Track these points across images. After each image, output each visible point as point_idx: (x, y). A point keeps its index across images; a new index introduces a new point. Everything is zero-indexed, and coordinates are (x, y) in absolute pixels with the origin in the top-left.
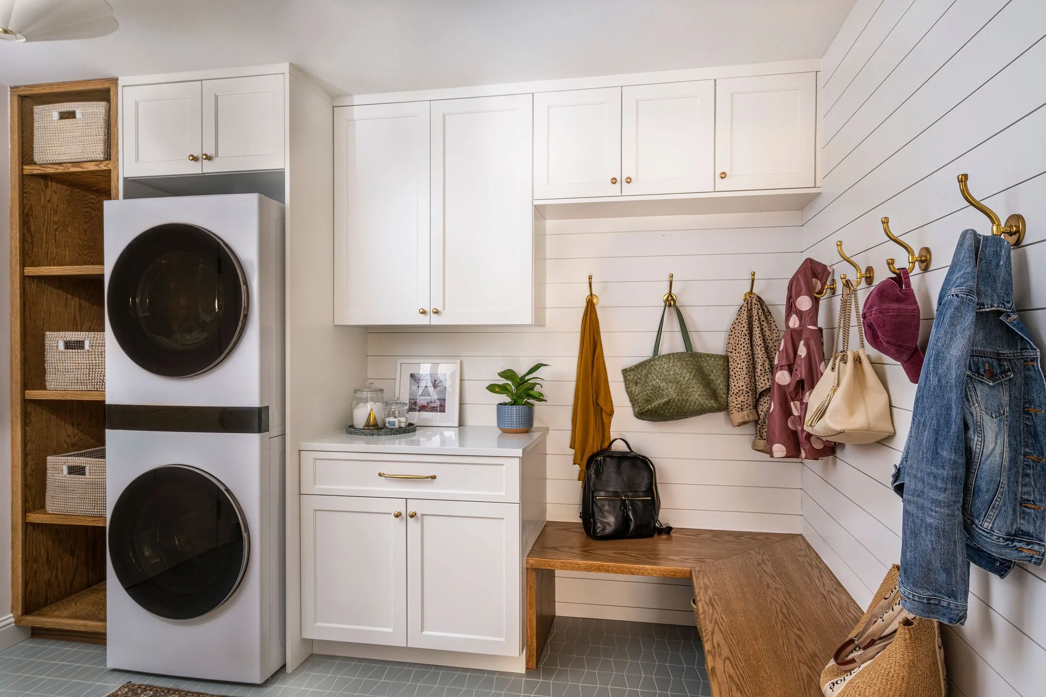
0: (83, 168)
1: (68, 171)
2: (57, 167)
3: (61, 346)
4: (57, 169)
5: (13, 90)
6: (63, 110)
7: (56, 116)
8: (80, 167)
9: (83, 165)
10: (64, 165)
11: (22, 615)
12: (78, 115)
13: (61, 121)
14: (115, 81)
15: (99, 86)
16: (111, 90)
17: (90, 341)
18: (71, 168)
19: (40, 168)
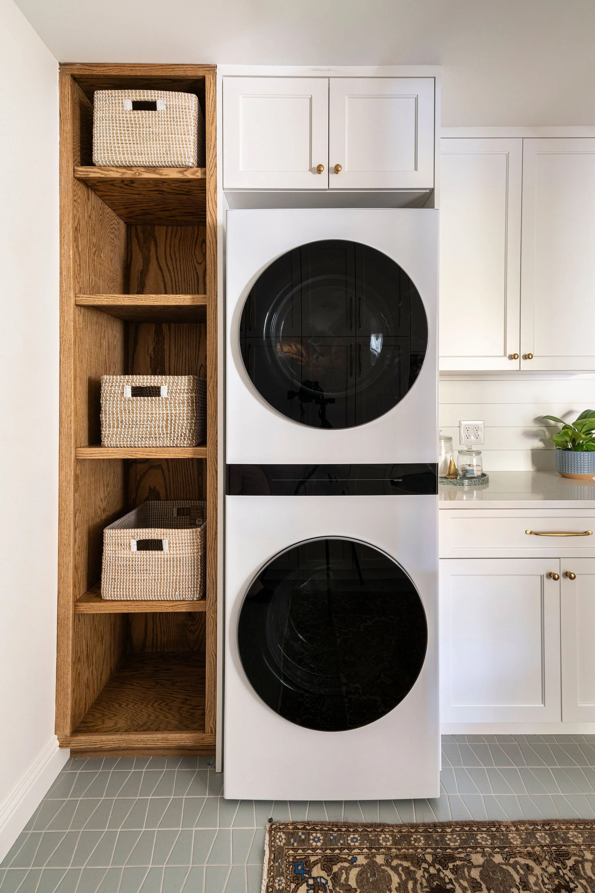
0: (161, 175)
1: (139, 177)
2: (124, 170)
3: (128, 392)
4: (123, 173)
5: (63, 67)
6: (138, 99)
7: (129, 106)
8: (158, 174)
9: (161, 171)
10: (133, 169)
11: (71, 736)
12: (159, 107)
13: (135, 112)
14: (213, 69)
15: (190, 73)
16: (207, 79)
17: (168, 387)
18: (144, 173)
19: (100, 171)
